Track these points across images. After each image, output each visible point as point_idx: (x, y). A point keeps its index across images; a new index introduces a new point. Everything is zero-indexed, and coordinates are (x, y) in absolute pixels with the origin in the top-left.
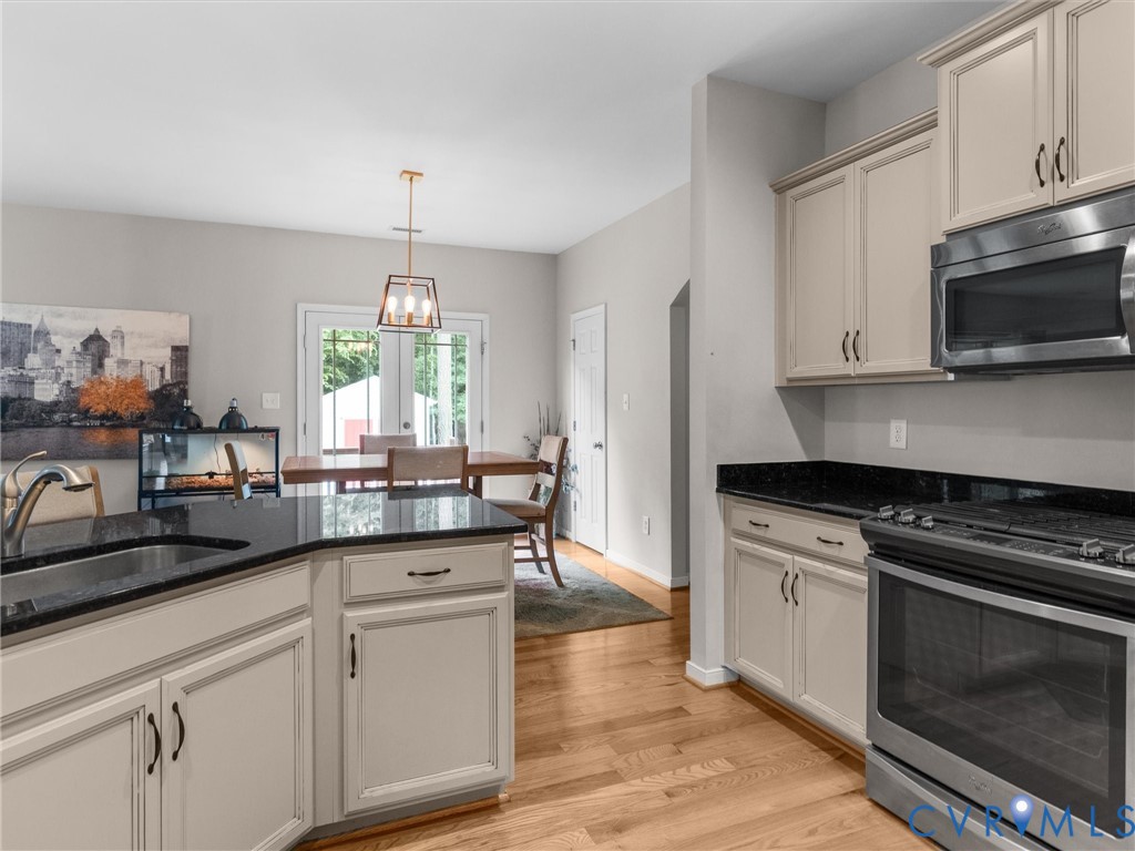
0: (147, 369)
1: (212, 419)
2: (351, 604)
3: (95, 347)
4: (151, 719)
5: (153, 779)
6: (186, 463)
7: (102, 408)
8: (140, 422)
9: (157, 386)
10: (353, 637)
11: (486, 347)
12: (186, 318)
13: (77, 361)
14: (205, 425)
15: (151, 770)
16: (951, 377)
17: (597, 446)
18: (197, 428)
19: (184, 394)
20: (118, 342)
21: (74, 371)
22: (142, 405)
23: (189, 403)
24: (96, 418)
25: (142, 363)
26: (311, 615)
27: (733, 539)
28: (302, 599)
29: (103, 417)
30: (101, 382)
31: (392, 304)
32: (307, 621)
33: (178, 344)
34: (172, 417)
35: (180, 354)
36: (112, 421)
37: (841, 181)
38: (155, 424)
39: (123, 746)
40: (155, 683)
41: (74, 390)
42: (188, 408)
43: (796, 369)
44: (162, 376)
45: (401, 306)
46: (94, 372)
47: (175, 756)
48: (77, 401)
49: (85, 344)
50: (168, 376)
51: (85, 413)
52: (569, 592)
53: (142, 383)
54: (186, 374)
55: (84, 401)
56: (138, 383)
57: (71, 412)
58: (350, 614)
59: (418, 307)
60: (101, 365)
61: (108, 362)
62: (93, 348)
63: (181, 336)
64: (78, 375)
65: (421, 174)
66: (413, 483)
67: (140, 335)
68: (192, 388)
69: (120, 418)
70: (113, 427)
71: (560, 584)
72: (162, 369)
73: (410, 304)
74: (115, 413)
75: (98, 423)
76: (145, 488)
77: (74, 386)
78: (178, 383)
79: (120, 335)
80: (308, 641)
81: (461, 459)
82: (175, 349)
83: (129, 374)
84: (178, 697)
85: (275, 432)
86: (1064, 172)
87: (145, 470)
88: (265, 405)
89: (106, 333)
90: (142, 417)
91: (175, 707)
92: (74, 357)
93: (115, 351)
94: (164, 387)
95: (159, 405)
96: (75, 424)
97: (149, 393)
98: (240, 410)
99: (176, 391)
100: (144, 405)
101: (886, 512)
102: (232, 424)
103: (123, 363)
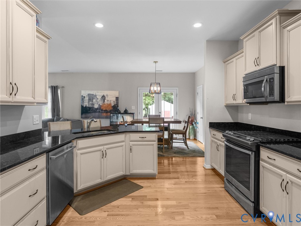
0: (112, 101)
1: (122, 112)
2: (131, 141)
3: (103, 97)
4: (102, 151)
5: (103, 159)
6: (118, 120)
7: (105, 109)
8: (110, 112)
9: (113, 105)
10: (131, 146)
11: (178, 95)
12: (118, 92)
14: (121, 112)
15: (102, 158)
16: (248, 104)
17: (201, 118)
18: (120, 113)
19: (118, 106)
20: (107, 97)
21: (100, 102)
22: (111, 109)
23: (118, 108)
24: (104, 111)
25: (111, 101)
26: (125, 142)
27: (212, 138)
28: (123, 139)
29: (105, 111)
30: (104, 104)
31: (152, 88)
32: (124, 143)
33: (117, 97)
34: (116, 111)
35: (117, 99)
36: (106, 111)
37: (233, 62)
38: (113, 112)
39: (99, 154)
40: (103, 147)
41: (100, 106)
42: (118, 109)
43: (227, 102)
44: (114, 103)
45: (154, 89)
46: (103, 102)
47: (105, 157)
48: (101, 108)
49: (102, 97)
50: (115, 103)
51: (102, 110)
52: (189, 150)
54: (118, 102)
55: (102, 108)
56: (110, 104)
57: (100, 110)
58: (131, 143)
59: (157, 89)
60: (104, 101)
61: (106, 100)
62: (103, 98)
63: (117, 96)
64: (101, 103)
65: (157, 62)
66: (159, 125)
67: (111, 95)
68: (119, 105)
69: (107, 111)
70: (106, 113)
71: (188, 148)
72: (114, 102)
73: (155, 89)
74: (107, 110)
75: (104, 112)
76: (111, 124)
77: (100, 105)
78: (117, 104)
79: (107, 95)
80: (124, 146)
81: (163, 120)
82: (116, 98)
83: (109, 103)
84: (106, 149)
85: (133, 114)
86: (258, 64)
87: (111, 121)
88: (132, 108)
89: (105, 95)
90: (111, 111)
91: (105, 151)
92: (100, 100)
93: (107, 98)
94: (114, 105)
95: (114, 109)
96: (101, 112)
97: (112, 106)
98: (127, 109)
99: (116, 106)
100: (111, 108)
101: (227, 132)
102: (126, 112)
103: (108, 101)
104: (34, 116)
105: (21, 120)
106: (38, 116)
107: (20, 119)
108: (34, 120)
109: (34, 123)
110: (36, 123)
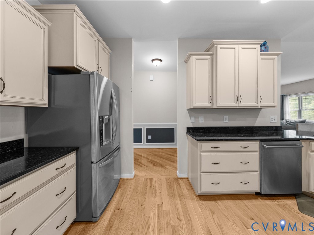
104: (271, 116)
105: (258, 119)
106: (276, 116)
107: (257, 117)
108: (271, 119)
109: (271, 121)
110: (273, 121)
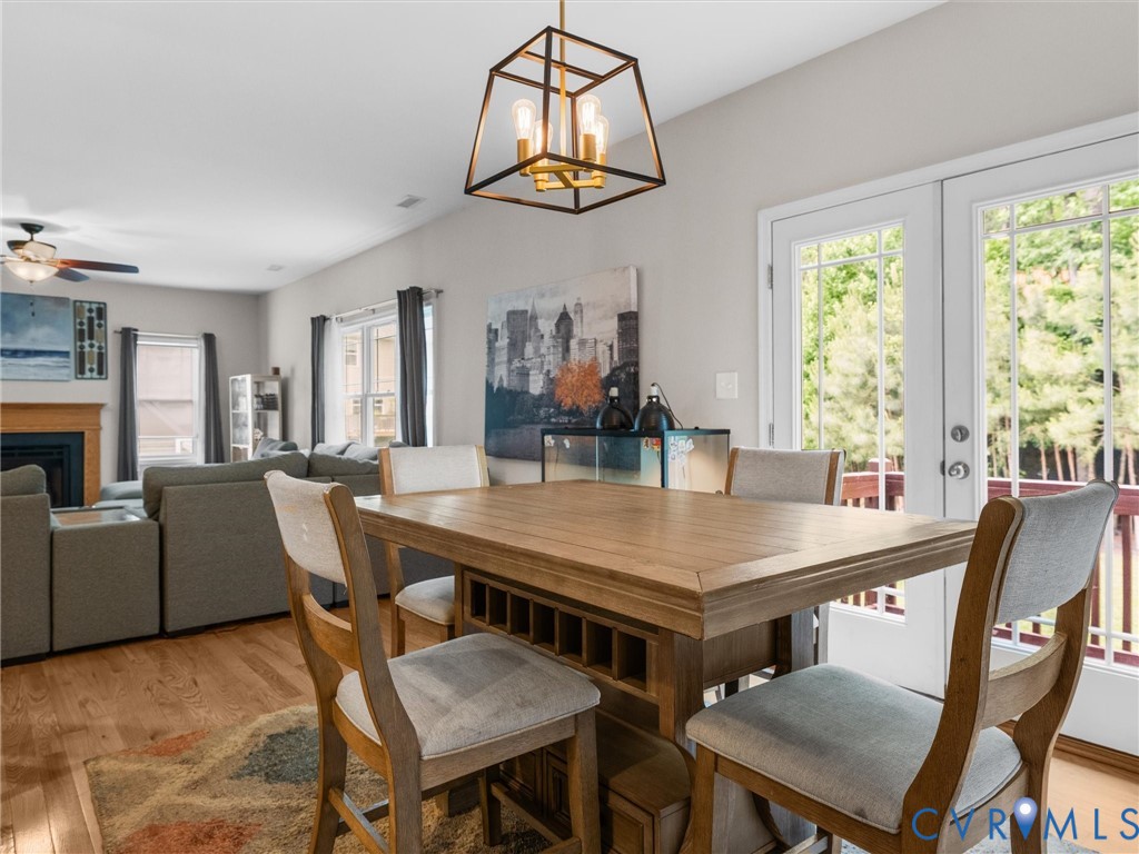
0: (600, 348)
3: (564, 325)
6: (639, 475)
7: (570, 402)
9: (608, 370)
13: (554, 346)
19: (635, 380)
20: (578, 317)
21: (552, 358)
22: (597, 397)
24: (566, 414)
25: (596, 342)
29: (571, 414)
30: (569, 370)
33: (625, 310)
35: (627, 324)
36: (577, 416)
41: (552, 381)
42: (613, 399)
44: (612, 357)
46: (564, 359)
48: (553, 394)
49: (558, 325)
50: (616, 356)
51: (559, 408)
53: (596, 368)
54: (636, 351)
55: (558, 393)
56: (593, 368)
57: (549, 406)
60: (568, 349)
61: (573, 344)
62: (563, 328)
63: (628, 299)
64: (554, 362)
67: (594, 306)
68: (644, 372)
69: (582, 412)
72: (611, 347)
74: (578, 408)
75: (566, 419)
77: (552, 375)
78: (628, 362)
79: (579, 309)
82: (622, 317)
83: (587, 357)
88: (721, 393)
89: (571, 310)
90: (597, 412)
92: (551, 342)
93: (577, 330)
94: (613, 371)
96: (553, 420)
97: (601, 380)
99: (628, 376)
103: (582, 343)
